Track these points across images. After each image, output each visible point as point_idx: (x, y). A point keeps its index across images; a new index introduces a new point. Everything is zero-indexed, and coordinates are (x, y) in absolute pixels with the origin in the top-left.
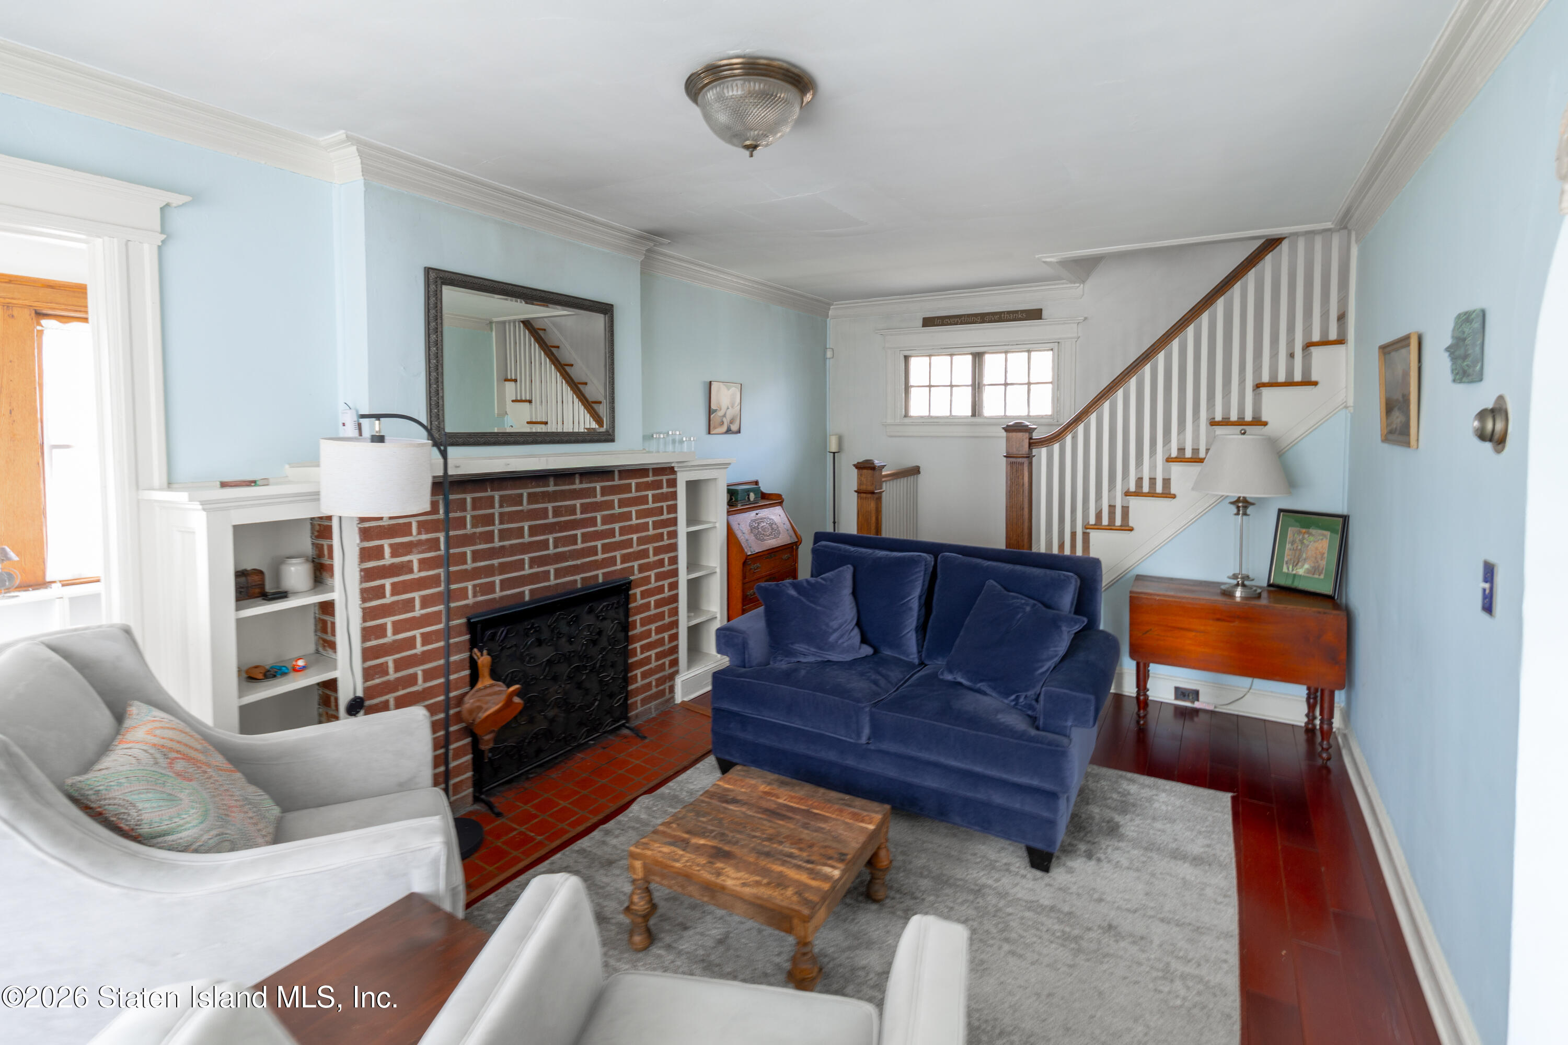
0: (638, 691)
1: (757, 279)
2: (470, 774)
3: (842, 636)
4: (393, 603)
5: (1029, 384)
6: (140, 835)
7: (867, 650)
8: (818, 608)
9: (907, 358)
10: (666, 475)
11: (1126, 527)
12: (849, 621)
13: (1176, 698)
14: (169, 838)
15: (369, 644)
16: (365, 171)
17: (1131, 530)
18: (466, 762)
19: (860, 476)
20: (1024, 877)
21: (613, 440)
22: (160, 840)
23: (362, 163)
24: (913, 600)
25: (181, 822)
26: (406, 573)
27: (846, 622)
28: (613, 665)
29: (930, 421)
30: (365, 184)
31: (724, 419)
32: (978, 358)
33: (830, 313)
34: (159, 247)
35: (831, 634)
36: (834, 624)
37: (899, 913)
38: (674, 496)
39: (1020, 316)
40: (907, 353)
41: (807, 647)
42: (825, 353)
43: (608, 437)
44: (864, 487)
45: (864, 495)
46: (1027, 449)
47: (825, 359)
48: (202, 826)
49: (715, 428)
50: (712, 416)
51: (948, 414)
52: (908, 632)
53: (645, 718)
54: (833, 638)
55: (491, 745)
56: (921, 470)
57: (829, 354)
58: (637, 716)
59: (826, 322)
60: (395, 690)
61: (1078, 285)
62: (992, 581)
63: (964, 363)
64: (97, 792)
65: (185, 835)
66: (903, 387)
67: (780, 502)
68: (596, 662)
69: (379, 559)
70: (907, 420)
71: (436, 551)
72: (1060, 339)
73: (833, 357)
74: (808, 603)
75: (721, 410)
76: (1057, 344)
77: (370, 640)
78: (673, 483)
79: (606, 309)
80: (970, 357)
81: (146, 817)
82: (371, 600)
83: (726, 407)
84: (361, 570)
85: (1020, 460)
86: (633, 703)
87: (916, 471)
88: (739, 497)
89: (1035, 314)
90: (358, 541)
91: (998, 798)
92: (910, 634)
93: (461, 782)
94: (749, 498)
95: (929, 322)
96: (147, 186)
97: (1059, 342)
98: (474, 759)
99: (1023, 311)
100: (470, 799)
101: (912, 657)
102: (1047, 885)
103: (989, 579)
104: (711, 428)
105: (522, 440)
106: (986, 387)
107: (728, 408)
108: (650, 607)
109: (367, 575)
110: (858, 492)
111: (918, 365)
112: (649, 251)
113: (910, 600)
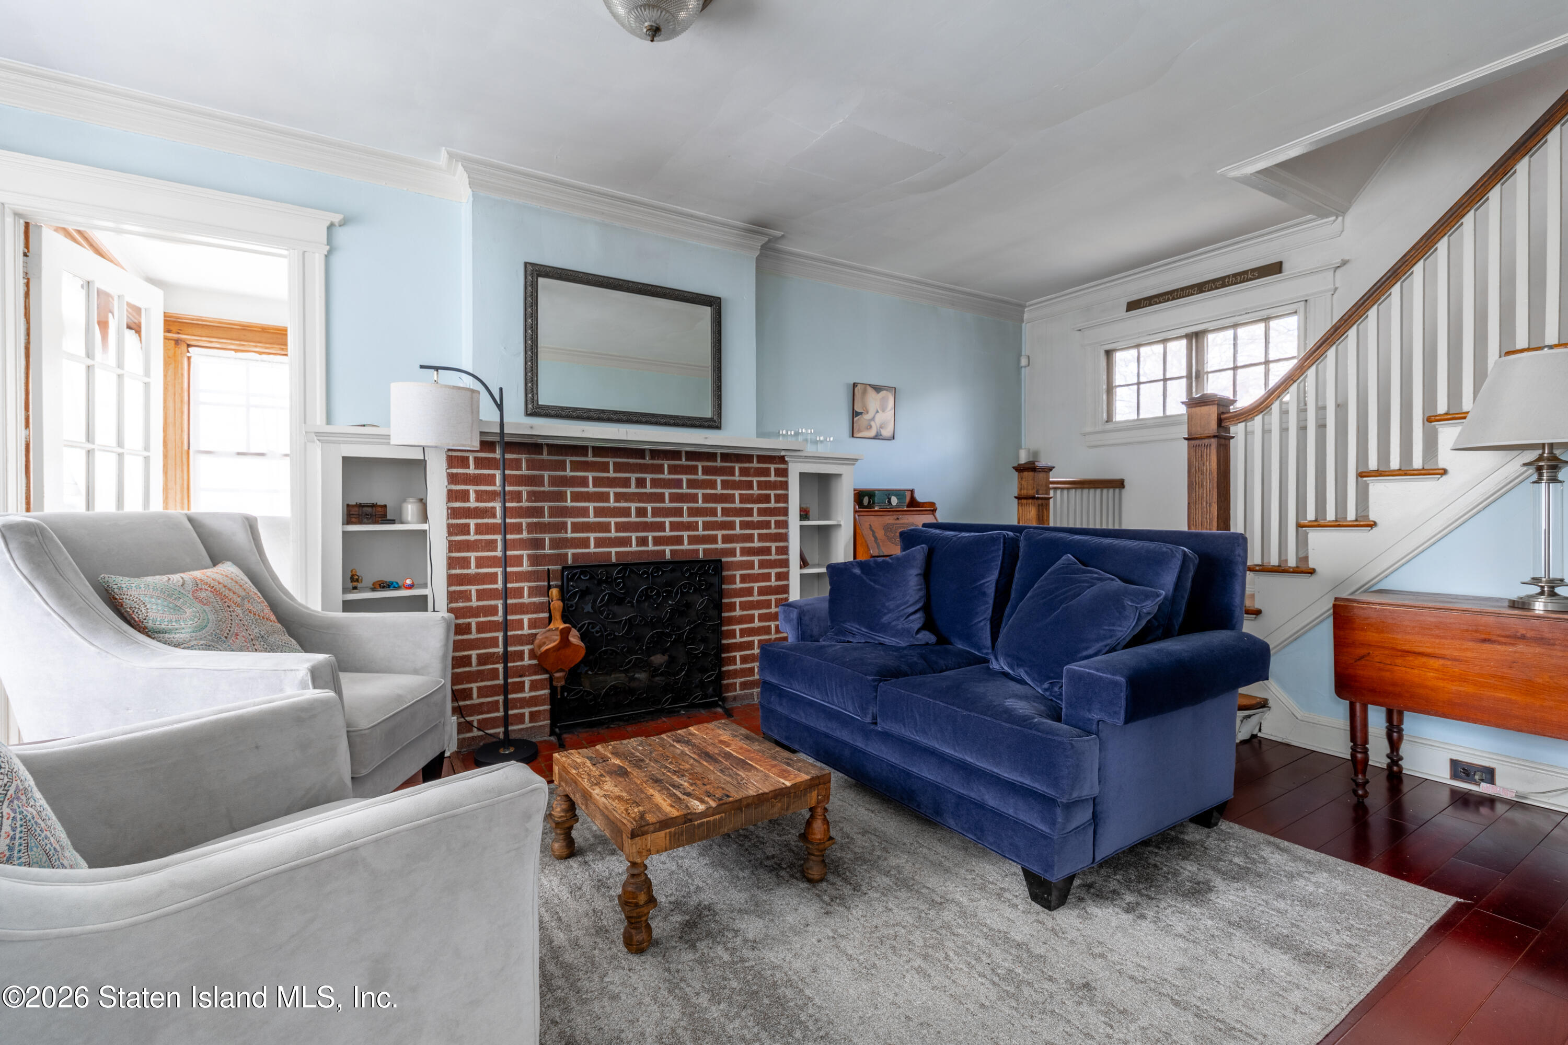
0: (735, 674)
1: (914, 277)
2: (547, 707)
3: (898, 619)
4: (477, 541)
5: (1267, 362)
6: (145, 628)
7: (927, 637)
8: (877, 586)
9: (1109, 354)
10: (775, 464)
11: (1365, 523)
12: (910, 603)
13: (1454, 776)
14: (167, 636)
15: (454, 572)
16: (471, 184)
17: (1373, 525)
18: (543, 695)
19: (1021, 478)
20: (1015, 906)
21: (718, 427)
22: (161, 635)
23: (469, 177)
24: (987, 584)
25: (176, 626)
26: (490, 518)
27: (905, 603)
28: (704, 640)
29: (1140, 425)
30: (473, 195)
31: (872, 423)
32: (1196, 338)
33: (1026, 316)
34: (326, 256)
35: (885, 614)
36: (891, 604)
37: (826, 898)
38: (785, 486)
39: (1250, 276)
40: (1108, 347)
41: (858, 627)
42: (1019, 361)
43: (714, 424)
44: (1024, 492)
45: (1024, 501)
46: (1215, 427)
47: (1019, 368)
48: (194, 634)
49: (859, 431)
50: (855, 419)
51: (1161, 414)
52: (980, 621)
53: (745, 702)
54: (885, 619)
55: (563, 683)
56: (1126, 483)
57: (1024, 362)
58: (735, 698)
59: (1021, 327)
60: (478, 616)
61: (1333, 218)
62: (1069, 555)
63: (1179, 349)
64: (120, 588)
65: (178, 637)
66: (1105, 387)
67: (933, 511)
68: (683, 633)
69: (464, 501)
70: (1109, 426)
71: (518, 502)
72: (1307, 295)
73: (1029, 365)
74: (868, 581)
75: (867, 412)
76: (1303, 303)
77: (454, 568)
78: (784, 473)
79: (714, 303)
80: (1184, 342)
81: (151, 615)
82: (457, 535)
83: (875, 411)
84: (448, 508)
85: (1206, 441)
86: (728, 685)
87: (1119, 484)
88: (876, 500)
89: (1276, 268)
90: (446, 483)
91: (991, 799)
92: (982, 624)
93: (539, 711)
94: (889, 502)
95: (1133, 306)
96: (312, 208)
97: (1306, 301)
98: (551, 694)
99: (1253, 270)
100: (547, 730)
101: (985, 651)
102: (1038, 921)
103: (1067, 553)
104: (855, 431)
105: (616, 417)
106: (1210, 375)
107: (877, 412)
108: (753, 593)
109: (454, 513)
110: (1019, 498)
111: (1124, 361)
112: (764, 247)
113: (984, 583)
